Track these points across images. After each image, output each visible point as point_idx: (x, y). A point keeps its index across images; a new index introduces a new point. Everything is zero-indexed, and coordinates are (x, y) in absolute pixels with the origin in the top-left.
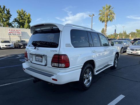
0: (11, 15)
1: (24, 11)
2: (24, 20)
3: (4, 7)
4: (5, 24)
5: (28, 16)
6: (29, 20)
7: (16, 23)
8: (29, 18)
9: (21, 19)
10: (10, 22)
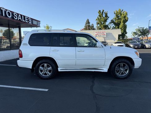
0: (108, 17)
1: (122, 10)
2: (120, 20)
3: (103, 11)
4: (102, 26)
5: (125, 15)
6: (125, 19)
7: (112, 24)
8: (125, 17)
9: (117, 20)
10: (106, 24)
